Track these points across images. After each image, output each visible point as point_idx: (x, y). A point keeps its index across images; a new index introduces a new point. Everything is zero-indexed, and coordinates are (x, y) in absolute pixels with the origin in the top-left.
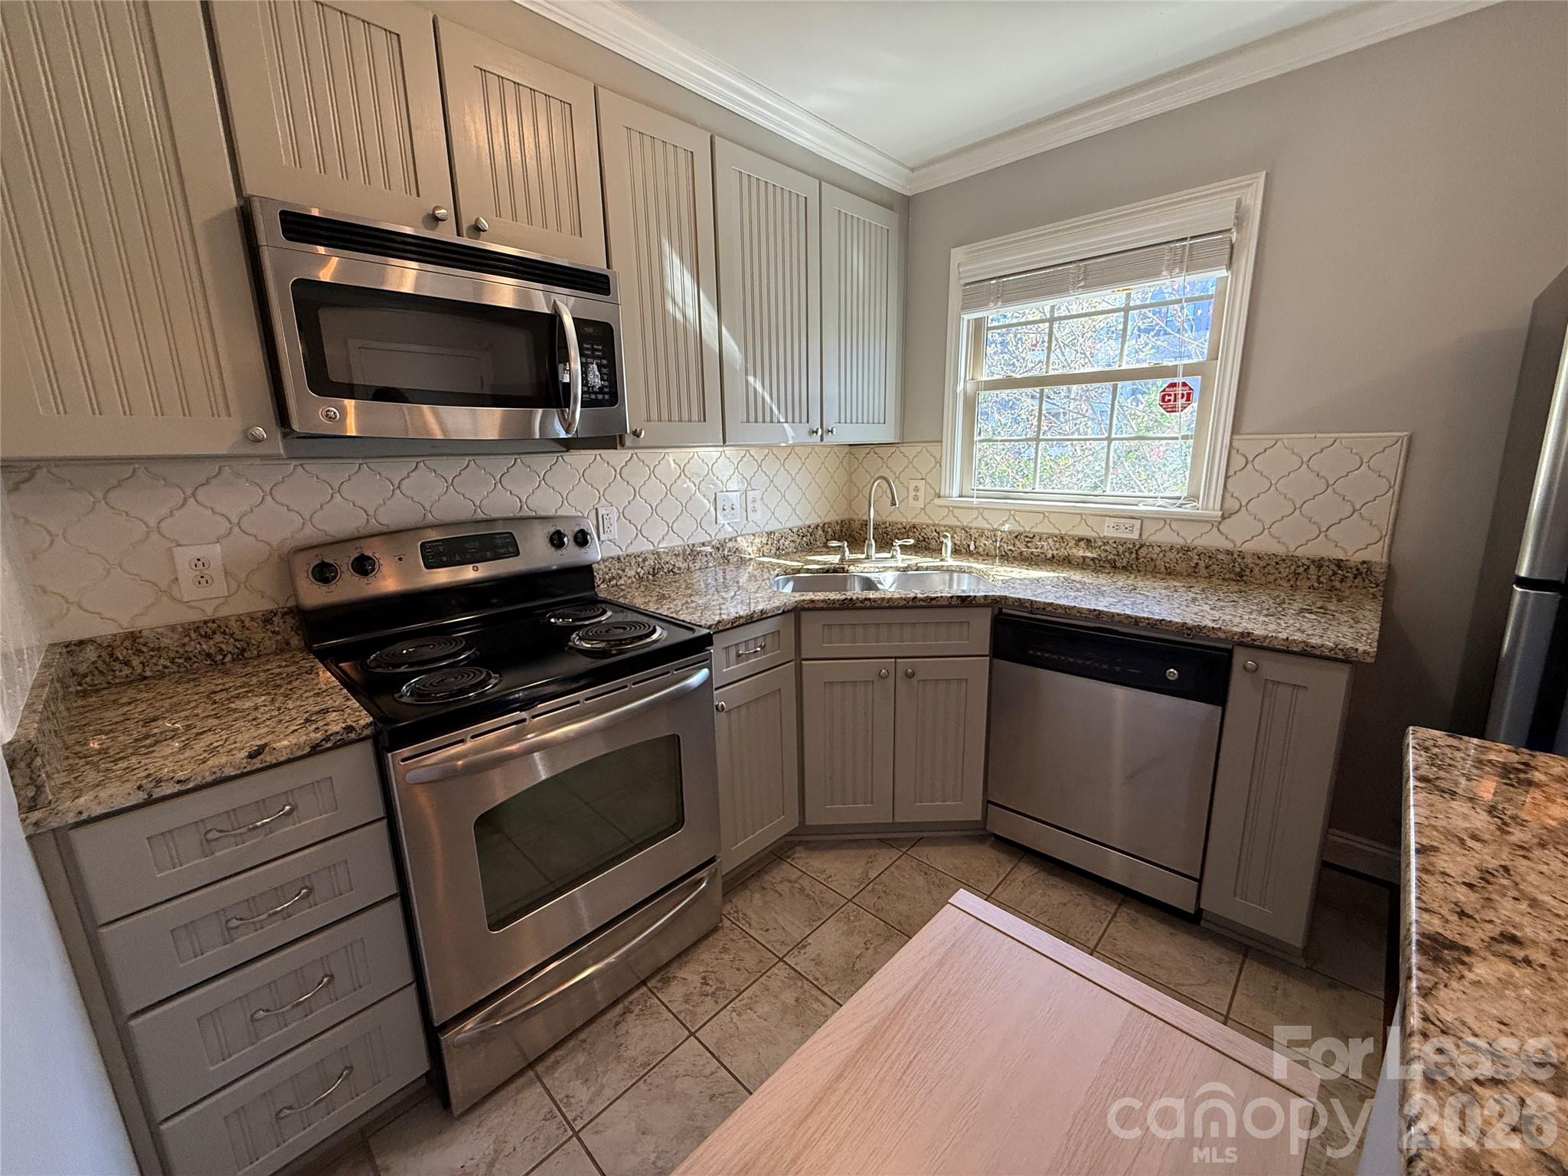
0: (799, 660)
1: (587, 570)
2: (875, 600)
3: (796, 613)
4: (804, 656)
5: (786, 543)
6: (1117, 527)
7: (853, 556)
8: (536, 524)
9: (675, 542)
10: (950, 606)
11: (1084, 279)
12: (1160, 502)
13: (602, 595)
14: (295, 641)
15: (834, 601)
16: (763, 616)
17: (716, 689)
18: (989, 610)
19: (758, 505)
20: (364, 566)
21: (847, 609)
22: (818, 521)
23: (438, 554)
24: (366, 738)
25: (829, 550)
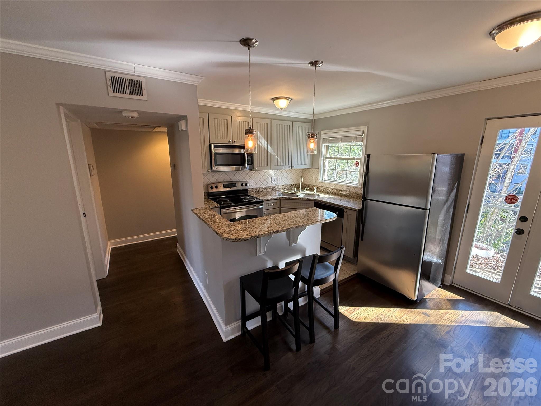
0: (280, 208)
1: (246, 190)
2: (293, 198)
3: (280, 199)
4: (281, 207)
5: (286, 188)
6: (346, 188)
7: (297, 191)
8: (239, 182)
9: (263, 186)
10: (306, 200)
11: (341, 140)
12: (354, 184)
13: (249, 194)
14: (207, 197)
15: (286, 198)
16: (273, 199)
17: (264, 210)
18: (314, 202)
19: (281, 180)
20: (216, 187)
21: (288, 199)
22: (294, 183)
23: (225, 186)
24: (219, 207)
25: (292, 190)
